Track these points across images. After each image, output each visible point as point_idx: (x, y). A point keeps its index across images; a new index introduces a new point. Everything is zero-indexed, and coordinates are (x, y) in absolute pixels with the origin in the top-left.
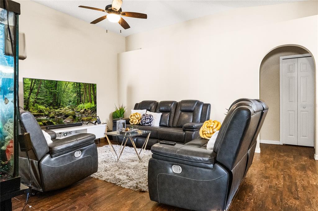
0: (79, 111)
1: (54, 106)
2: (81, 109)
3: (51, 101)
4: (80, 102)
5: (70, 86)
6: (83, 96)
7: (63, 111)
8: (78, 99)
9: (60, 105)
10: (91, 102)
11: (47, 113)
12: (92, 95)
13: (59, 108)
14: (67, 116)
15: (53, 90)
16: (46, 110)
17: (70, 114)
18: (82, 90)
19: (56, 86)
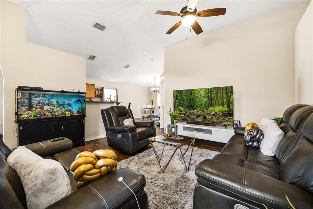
0: (209, 114)
1: (189, 108)
2: (212, 112)
3: (188, 105)
4: (211, 105)
5: (202, 93)
6: (214, 100)
7: (196, 112)
8: (209, 103)
9: (193, 108)
10: (223, 105)
11: (185, 113)
12: (224, 99)
13: (193, 109)
14: (198, 116)
15: (189, 96)
16: (184, 111)
17: (201, 114)
18: (213, 95)
19: (191, 94)
